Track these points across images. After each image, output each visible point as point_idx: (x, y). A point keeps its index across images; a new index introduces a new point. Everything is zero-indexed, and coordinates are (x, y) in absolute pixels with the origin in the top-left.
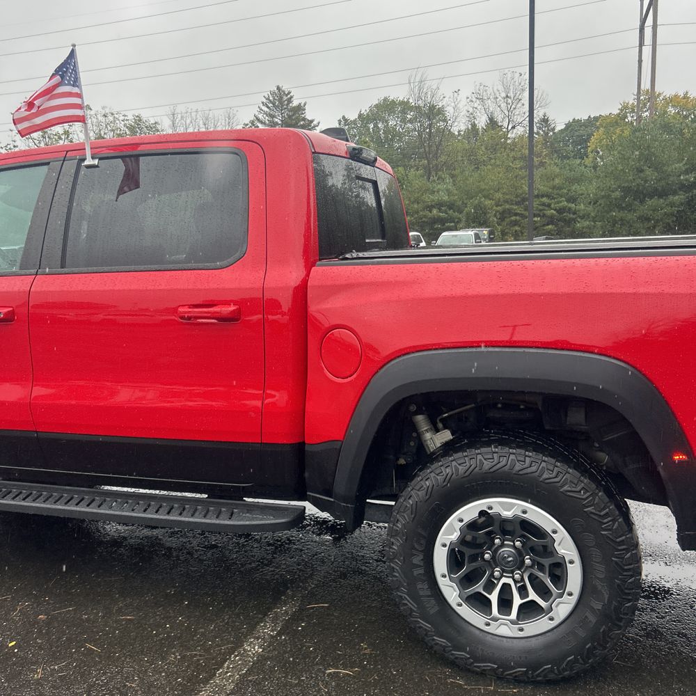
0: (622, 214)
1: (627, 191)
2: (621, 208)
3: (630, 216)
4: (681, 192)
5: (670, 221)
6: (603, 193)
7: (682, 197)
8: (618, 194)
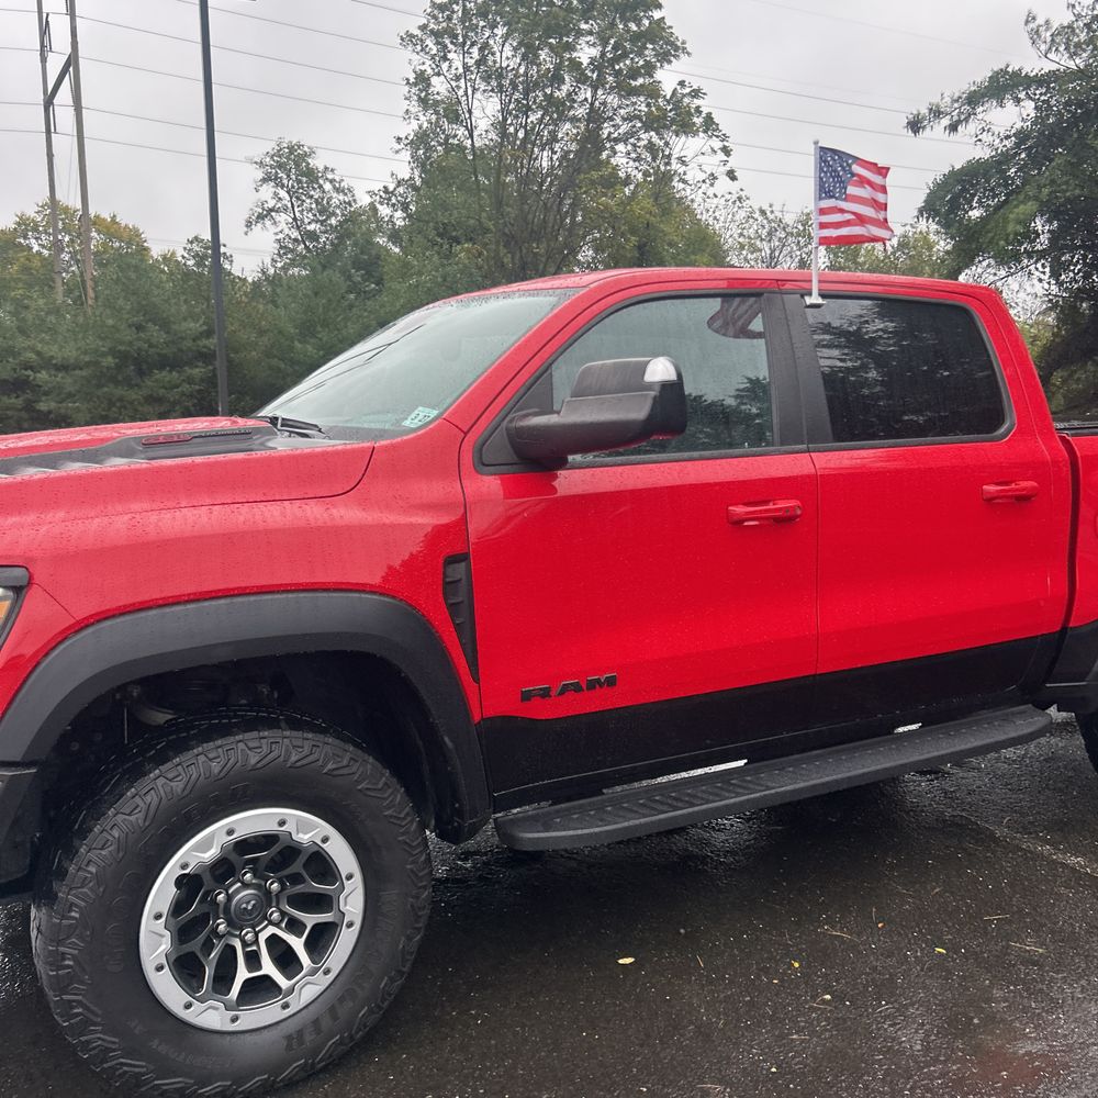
0: (119, 392)
1: (123, 357)
2: (117, 383)
3: (133, 395)
4: (200, 364)
5: (190, 404)
6: (87, 359)
7: (203, 370)
8: (109, 361)
